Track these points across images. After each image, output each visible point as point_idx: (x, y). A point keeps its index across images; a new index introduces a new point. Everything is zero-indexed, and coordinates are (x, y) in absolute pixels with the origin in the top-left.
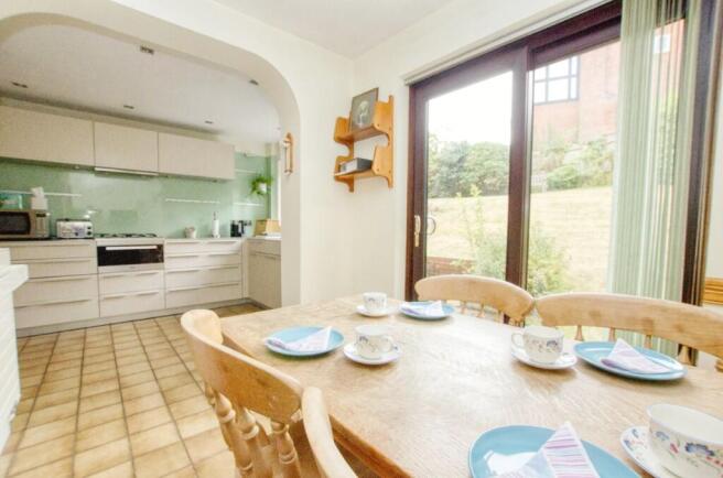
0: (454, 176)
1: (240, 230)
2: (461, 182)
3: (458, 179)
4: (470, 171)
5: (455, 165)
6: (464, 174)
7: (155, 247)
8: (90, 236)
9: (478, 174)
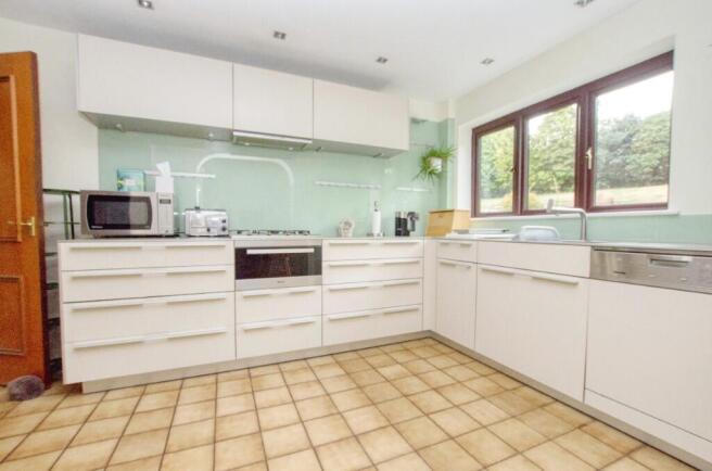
0: (616, 161)
1: (409, 226)
2: (628, 168)
3: (625, 164)
4: (644, 152)
5: (619, 147)
6: (633, 157)
7: (312, 250)
8: (224, 234)
9: (658, 155)
